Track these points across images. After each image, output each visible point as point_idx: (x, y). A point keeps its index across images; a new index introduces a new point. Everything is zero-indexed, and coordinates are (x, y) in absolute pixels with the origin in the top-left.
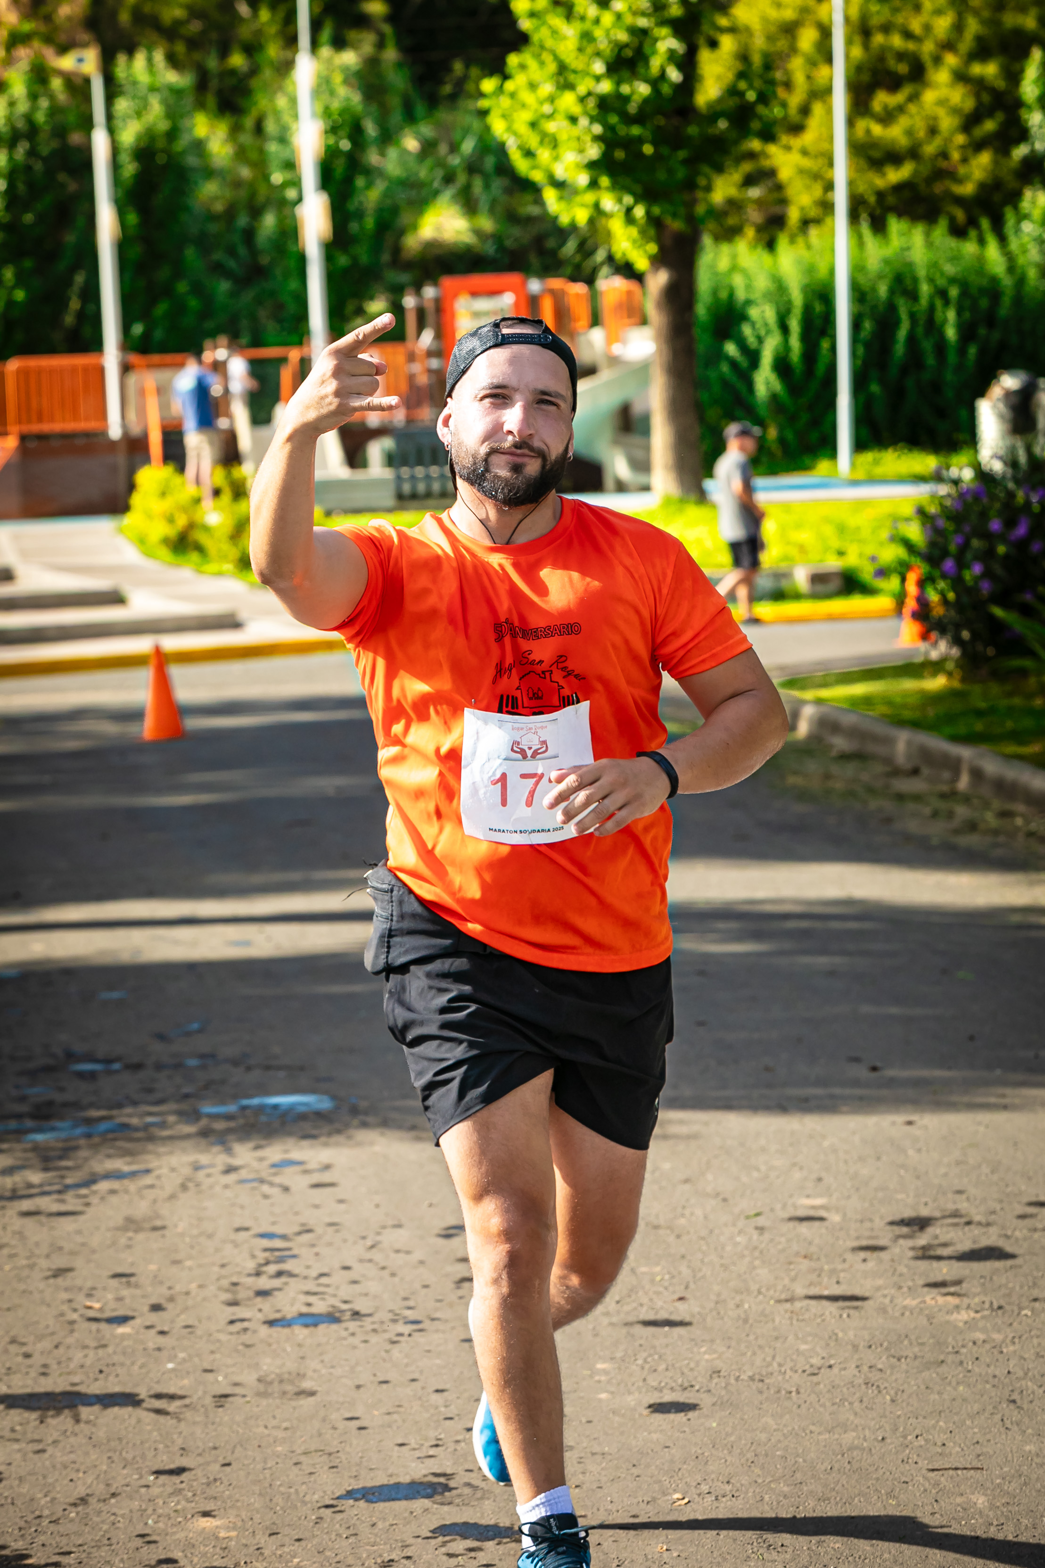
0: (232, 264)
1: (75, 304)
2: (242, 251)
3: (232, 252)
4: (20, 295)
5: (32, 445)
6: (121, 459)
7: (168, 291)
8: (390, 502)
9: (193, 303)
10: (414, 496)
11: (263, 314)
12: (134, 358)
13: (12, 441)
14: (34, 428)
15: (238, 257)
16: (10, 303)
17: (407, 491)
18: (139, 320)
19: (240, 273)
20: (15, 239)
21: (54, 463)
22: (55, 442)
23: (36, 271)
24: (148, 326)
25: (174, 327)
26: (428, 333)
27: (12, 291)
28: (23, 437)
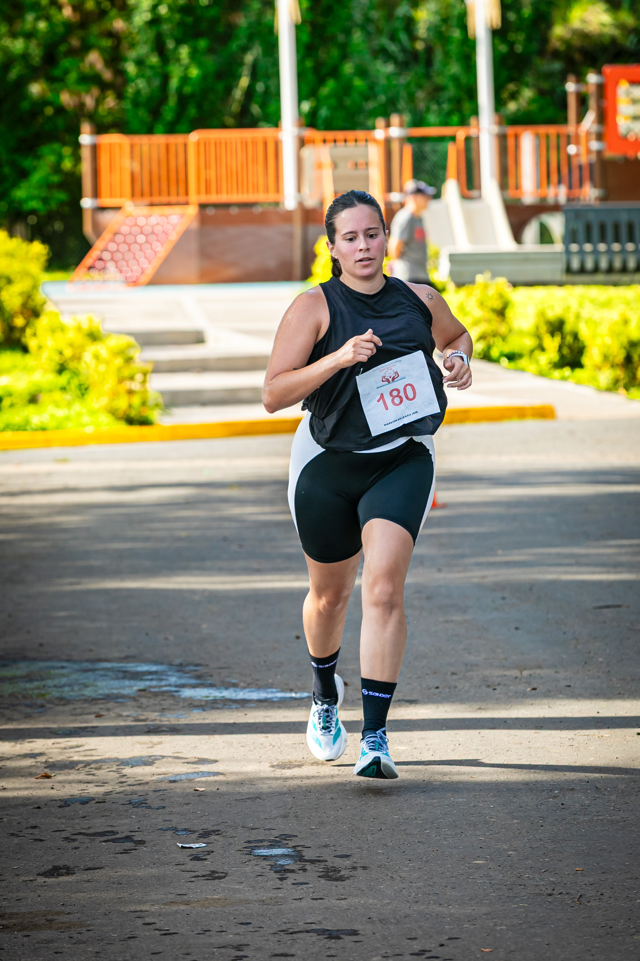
0: (393, 48)
1: (244, 82)
2: (403, 37)
3: (393, 38)
4: (194, 72)
5: (211, 212)
6: (297, 229)
7: (334, 72)
8: (560, 276)
9: (358, 83)
10: (582, 270)
11: (420, 95)
12: (309, 133)
13: (192, 211)
14: (214, 198)
15: (400, 42)
16: (185, 80)
17: (575, 264)
18: (307, 98)
19: (400, 57)
20: (189, 20)
21: (232, 231)
22: (234, 211)
23: (210, 51)
24: (314, 104)
25: (341, 105)
26: (590, 117)
27: (187, 68)
28: (203, 206)
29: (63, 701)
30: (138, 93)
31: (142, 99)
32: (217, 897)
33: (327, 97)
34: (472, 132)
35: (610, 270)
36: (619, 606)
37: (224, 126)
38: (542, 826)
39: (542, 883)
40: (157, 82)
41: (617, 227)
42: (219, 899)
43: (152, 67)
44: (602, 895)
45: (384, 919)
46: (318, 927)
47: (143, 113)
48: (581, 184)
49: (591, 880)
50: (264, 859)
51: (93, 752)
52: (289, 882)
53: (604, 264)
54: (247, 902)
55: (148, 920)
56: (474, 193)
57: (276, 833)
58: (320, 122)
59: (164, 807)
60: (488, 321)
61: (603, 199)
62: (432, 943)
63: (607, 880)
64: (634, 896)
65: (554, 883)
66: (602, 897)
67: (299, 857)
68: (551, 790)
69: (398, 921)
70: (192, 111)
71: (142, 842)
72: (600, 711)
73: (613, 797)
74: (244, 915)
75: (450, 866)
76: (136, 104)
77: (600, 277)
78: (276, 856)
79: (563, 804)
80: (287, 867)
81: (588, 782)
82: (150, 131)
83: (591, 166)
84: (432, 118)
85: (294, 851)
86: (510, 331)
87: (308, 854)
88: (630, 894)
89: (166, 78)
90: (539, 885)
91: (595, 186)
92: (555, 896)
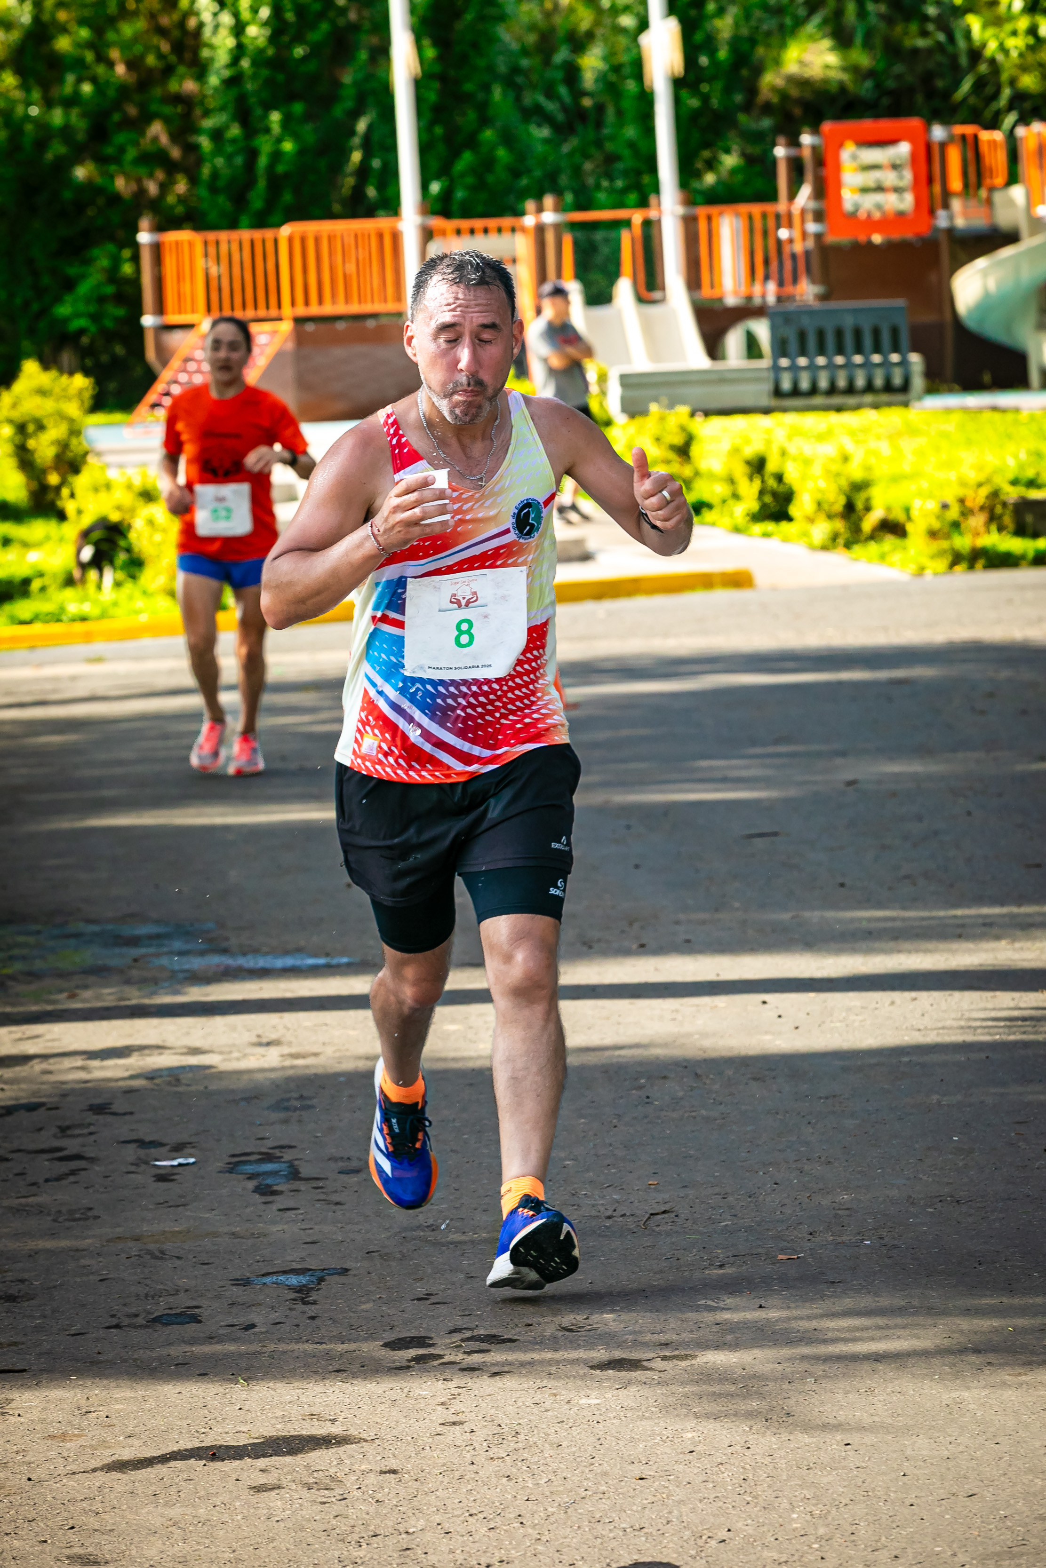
0: (550, 106)
1: (356, 156)
2: (563, 90)
3: (550, 93)
4: (288, 146)
5: (310, 328)
7: (471, 142)
8: (766, 401)
9: (502, 153)
10: (796, 392)
11: (588, 166)
12: (436, 222)
13: (286, 327)
14: (314, 310)
15: (559, 98)
16: (277, 155)
17: (786, 385)
18: (437, 177)
19: (560, 117)
20: (281, 77)
21: (338, 352)
22: (341, 326)
23: (308, 117)
24: (446, 184)
25: (480, 185)
26: (806, 191)
27: (279, 140)
28: (299, 321)
29: (33, 976)
30: (215, 175)
31: (221, 183)
32: (177, 1229)
33: (462, 175)
34: (652, 214)
35: (832, 390)
36: (775, 834)
37: (330, 215)
38: (615, 1127)
39: (601, 1202)
40: (239, 160)
41: (839, 334)
42: (180, 1232)
43: (234, 141)
44: (676, 1216)
45: (386, 1254)
46: (300, 1267)
47: (222, 200)
48: (795, 280)
49: (666, 1196)
50: (249, 1178)
51: (56, 1044)
52: (274, 1207)
53: (823, 383)
54: (216, 1235)
55: (83, 1262)
56: (657, 295)
57: (270, 1143)
58: (455, 207)
59: (131, 1113)
60: (668, 462)
61: (823, 297)
62: (441, 1284)
63: (687, 1196)
64: (718, 1217)
65: (617, 1202)
66: (676, 1219)
67: (294, 1174)
68: (636, 1079)
69: (404, 1256)
70: (288, 197)
71: (92, 1160)
72: (720, 973)
73: (716, 1087)
74: (207, 1253)
75: (485, 1181)
76: (214, 189)
77: (818, 400)
78: (265, 1173)
79: (648, 1097)
80: (275, 1188)
81: (686, 1067)
82: (233, 225)
83: (807, 253)
84: (601, 196)
85: (289, 1167)
86: (697, 474)
87: (305, 1170)
88: (713, 1215)
89: (252, 154)
90: (597, 1205)
91: (814, 282)
92: (615, 1219)
